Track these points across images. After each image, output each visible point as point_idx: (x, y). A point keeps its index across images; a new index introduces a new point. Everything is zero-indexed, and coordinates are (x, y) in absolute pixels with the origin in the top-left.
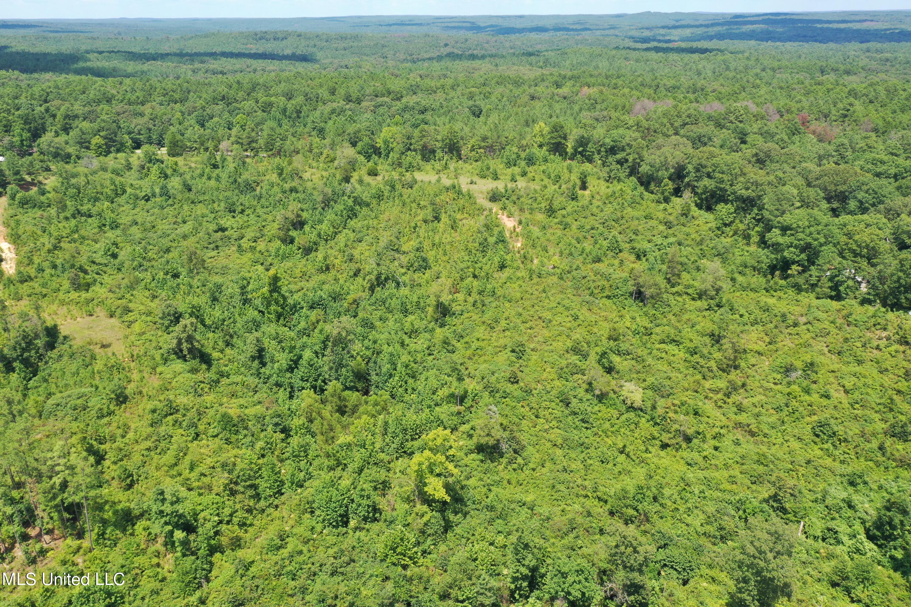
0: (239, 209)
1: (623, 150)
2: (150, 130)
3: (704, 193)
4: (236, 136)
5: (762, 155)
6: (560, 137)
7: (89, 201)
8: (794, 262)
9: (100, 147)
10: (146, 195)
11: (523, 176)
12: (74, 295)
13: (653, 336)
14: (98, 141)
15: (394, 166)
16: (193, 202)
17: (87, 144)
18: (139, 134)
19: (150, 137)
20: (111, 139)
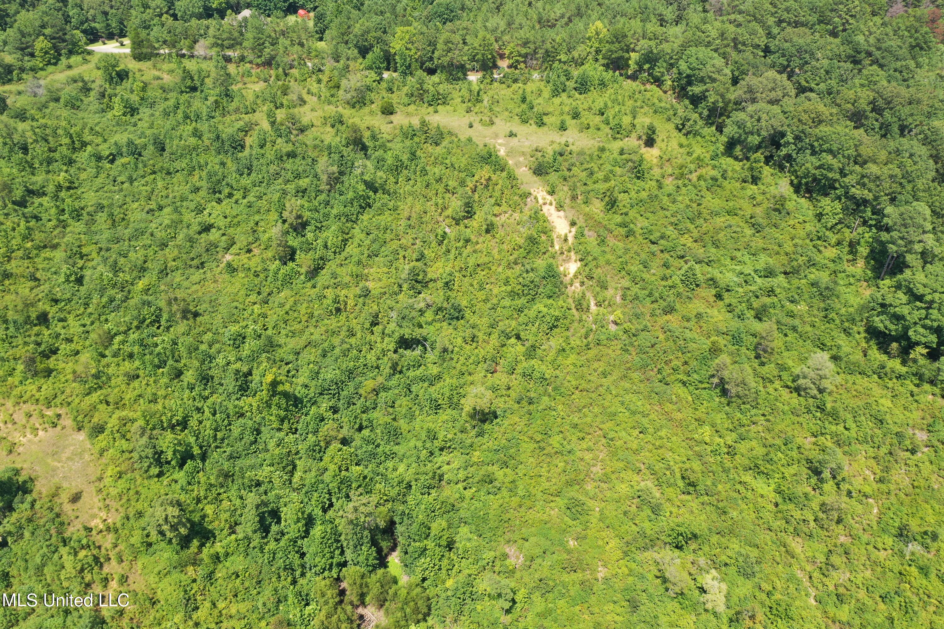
0: (226, 191)
1: (702, 80)
2: (106, 14)
3: (806, 176)
4: (214, 37)
5: (880, 103)
6: (622, 49)
7: (41, 164)
8: (918, 344)
9: (46, 53)
10: (111, 154)
11: (574, 118)
12: (31, 387)
13: (737, 457)
14: (43, 45)
15: (413, 99)
16: (169, 173)
17: (29, 50)
18: (94, 20)
19: (108, 25)
20: (59, 38)
